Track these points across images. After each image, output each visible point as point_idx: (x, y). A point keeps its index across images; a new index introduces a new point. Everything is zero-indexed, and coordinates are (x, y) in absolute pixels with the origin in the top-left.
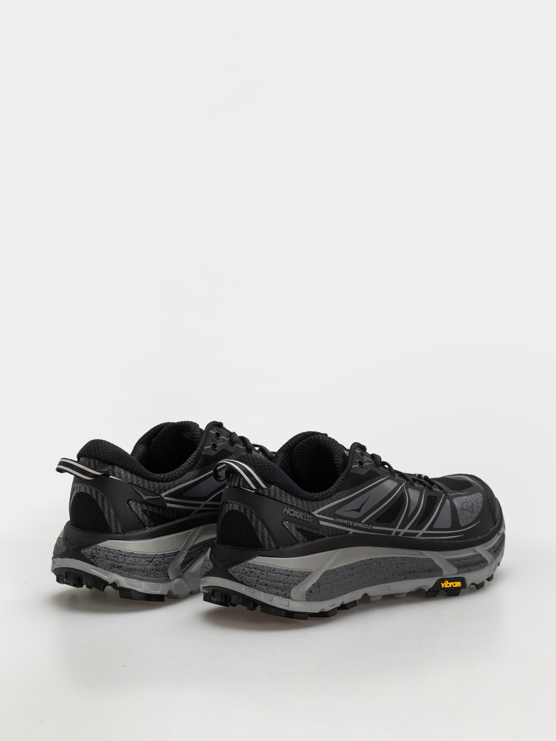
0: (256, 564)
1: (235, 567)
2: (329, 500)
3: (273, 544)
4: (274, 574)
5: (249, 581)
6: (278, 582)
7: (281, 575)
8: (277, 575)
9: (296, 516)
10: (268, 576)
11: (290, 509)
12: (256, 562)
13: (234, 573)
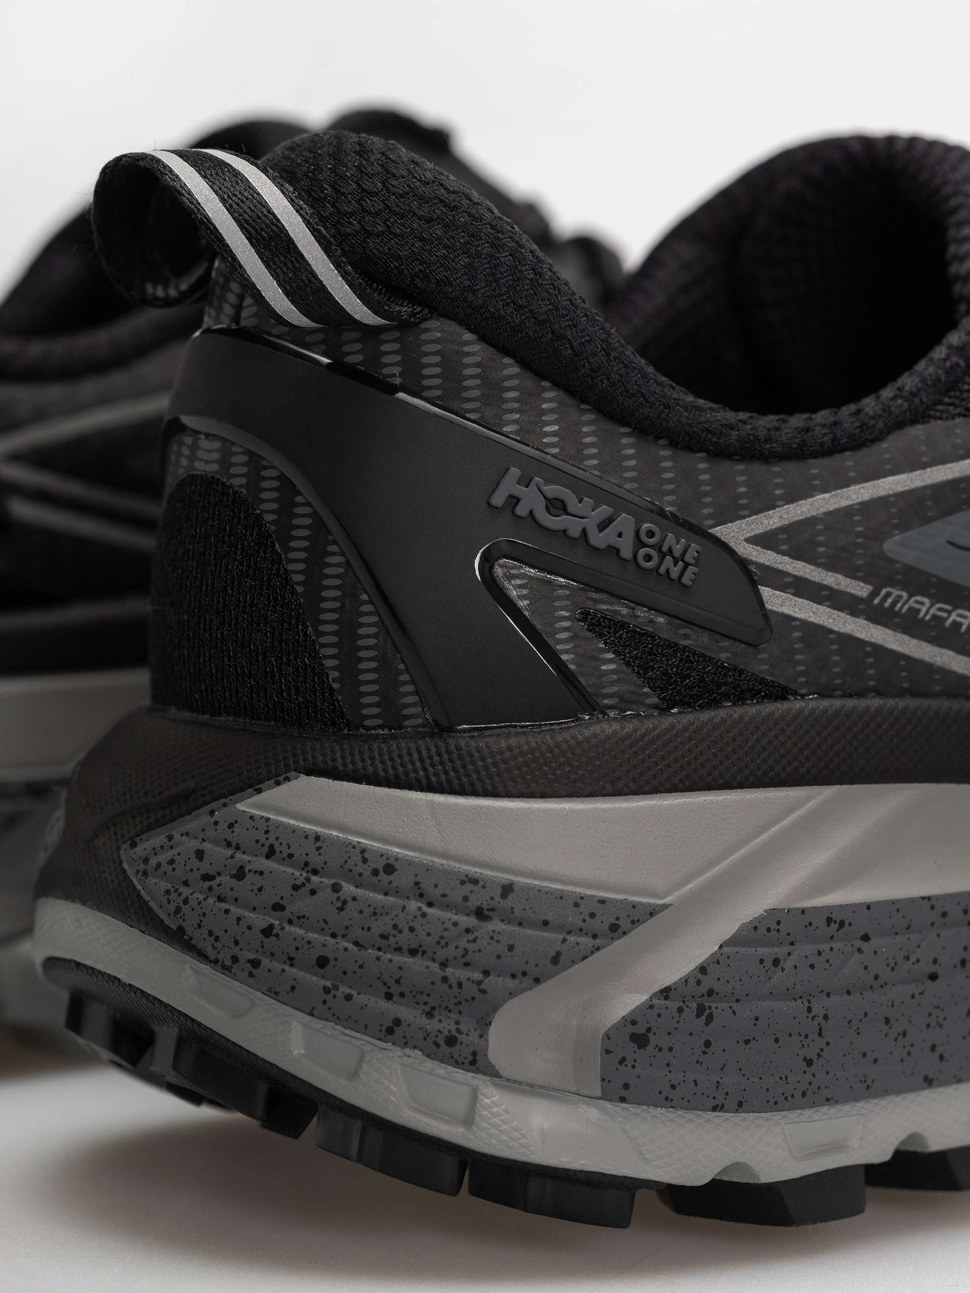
0: (279, 825)
1: (157, 839)
2: (848, 460)
3: (414, 705)
4: (381, 897)
5: (217, 932)
6: (405, 949)
7: (430, 905)
8: (406, 902)
9: (584, 531)
10: (341, 909)
11: (548, 482)
12: (279, 812)
13: (145, 874)
